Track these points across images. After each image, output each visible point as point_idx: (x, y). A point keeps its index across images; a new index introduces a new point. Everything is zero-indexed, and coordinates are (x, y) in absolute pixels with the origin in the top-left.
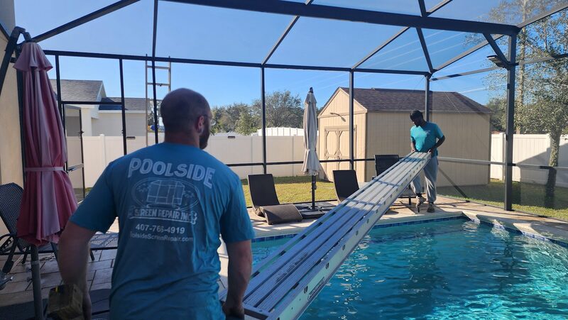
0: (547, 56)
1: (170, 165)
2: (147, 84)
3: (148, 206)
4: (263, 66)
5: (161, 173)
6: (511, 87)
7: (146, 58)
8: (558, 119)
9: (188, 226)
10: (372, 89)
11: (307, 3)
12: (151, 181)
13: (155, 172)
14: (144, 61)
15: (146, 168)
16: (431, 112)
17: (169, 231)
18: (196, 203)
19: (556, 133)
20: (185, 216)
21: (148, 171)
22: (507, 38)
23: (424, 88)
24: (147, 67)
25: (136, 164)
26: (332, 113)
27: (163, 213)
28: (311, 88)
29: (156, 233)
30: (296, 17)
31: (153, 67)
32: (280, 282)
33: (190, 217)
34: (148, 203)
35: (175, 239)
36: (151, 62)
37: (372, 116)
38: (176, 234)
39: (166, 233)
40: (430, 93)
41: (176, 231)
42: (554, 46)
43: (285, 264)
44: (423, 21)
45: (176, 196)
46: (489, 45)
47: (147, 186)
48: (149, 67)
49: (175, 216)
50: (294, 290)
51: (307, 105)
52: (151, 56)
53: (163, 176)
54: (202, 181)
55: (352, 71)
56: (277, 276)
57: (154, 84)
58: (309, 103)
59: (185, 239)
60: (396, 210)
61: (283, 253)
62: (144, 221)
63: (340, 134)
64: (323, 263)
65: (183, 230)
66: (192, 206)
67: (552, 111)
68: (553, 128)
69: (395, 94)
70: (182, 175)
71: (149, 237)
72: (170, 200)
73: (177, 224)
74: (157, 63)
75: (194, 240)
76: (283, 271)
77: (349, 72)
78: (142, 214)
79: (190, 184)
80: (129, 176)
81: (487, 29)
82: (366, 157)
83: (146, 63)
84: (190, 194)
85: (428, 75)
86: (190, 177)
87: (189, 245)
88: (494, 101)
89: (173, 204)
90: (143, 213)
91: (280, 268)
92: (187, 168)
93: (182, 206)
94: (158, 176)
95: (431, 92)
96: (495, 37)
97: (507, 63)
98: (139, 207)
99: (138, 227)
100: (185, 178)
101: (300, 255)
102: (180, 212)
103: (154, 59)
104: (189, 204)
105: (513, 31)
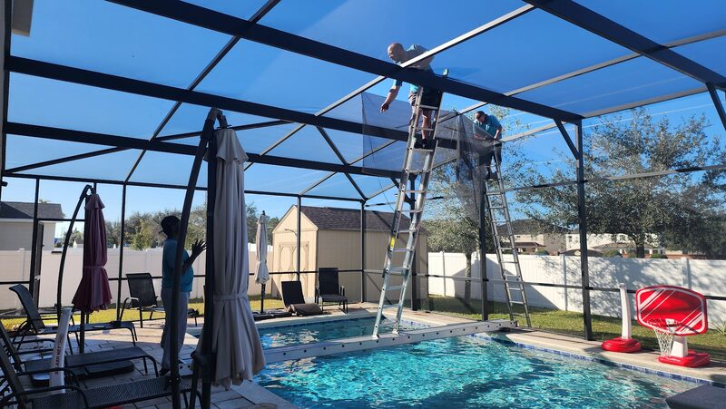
10: (324, 209)
11: (261, 155)
26: (286, 229)
37: (322, 233)
51: (260, 225)
55: (299, 197)
58: (262, 224)
63: (294, 250)
85: (363, 202)
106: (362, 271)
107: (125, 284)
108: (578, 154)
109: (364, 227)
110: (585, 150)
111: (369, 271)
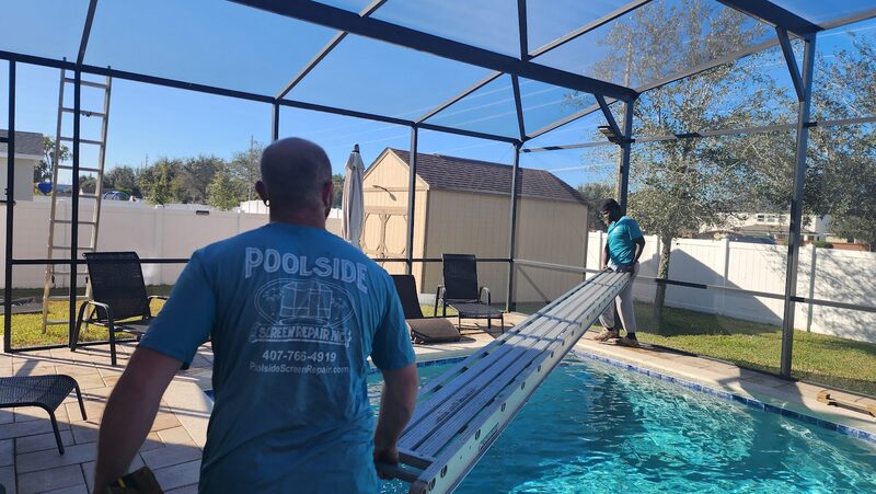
0: (662, 134)
1: (304, 259)
2: (61, 109)
3: (281, 323)
4: (277, 102)
5: (294, 271)
6: (624, 170)
7: (62, 65)
8: (671, 217)
9: (341, 350)
10: (435, 156)
11: (362, 14)
12: (283, 284)
13: (286, 269)
14: (59, 70)
15: (271, 264)
16: (520, 197)
17: (315, 359)
18: (350, 316)
19: (667, 235)
20: (336, 336)
21: (276, 268)
22: (622, 105)
23: (512, 162)
24: (64, 80)
25: (254, 257)
26: (376, 187)
27: (304, 332)
28: (357, 146)
29: (293, 363)
30: (342, 32)
31: (77, 82)
32: (442, 422)
33: (343, 338)
34: (281, 318)
35: (323, 371)
36: (73, 72)
37: (436, 195)
38: (326, 363)
39: (311, 362)
40: (519, 170)
41: (325, 358)
42: (668, 120)
43: (445, 401)
44: (521, 67)
45: (322, 306)
46: (601, 111)
47: (278, 292)
48: (69, 80)
49: (322, 335)
50: (460, 436)
51: (350, 171)
52: (75, 61)
53: (297, 275)
54: (354, 284)
55: (415, 126)
56: (437, 414)
57: (77, 111)
58: (353, 169)
59: (337, 370)
60: (472, 337)
61: (438, 388)
62: (276, 346)
63: (386, 218)
64: (499, 402)
65: (333, 357)
66: (345, 320)
67: (665, 205)
68: (665, 229)
69: (467, 166)
70: (327, 274)
71: (284, 368)
72: (314, 312)
73: (326, 348)
74: (84, 76)
75: (352, 370)
76: (445, 408)
77: (410, 128)
78: (273, 334)
79: (340, 288)
80: (247, 276)
81: (600, 89)
82: (424, 255)
83: (63, 74)
84: (341, 303)
85: (518, 144)
86: (338, 278)
87: (344, 378)
88: (584, 187)
89: (319, 318)
90: (275, 334)
91: (438, 406)
92: (331, 264)
93: (332, 321)
94: (290, 275)
95: (521, 170)
96: (608, 100)
97: (622, 139)
98: (268, 325)
99: (266, 355)
100: (330, 278)
101: (464, 391)
102: (330, 330)
103: (79, 67)
104: (340, 318)
105: (630, 96)
106: (511, 261)
107: (83, 269)
108: (804, 95)
109: (517, 190)
110: (814, 87)
111: (524, 261)
